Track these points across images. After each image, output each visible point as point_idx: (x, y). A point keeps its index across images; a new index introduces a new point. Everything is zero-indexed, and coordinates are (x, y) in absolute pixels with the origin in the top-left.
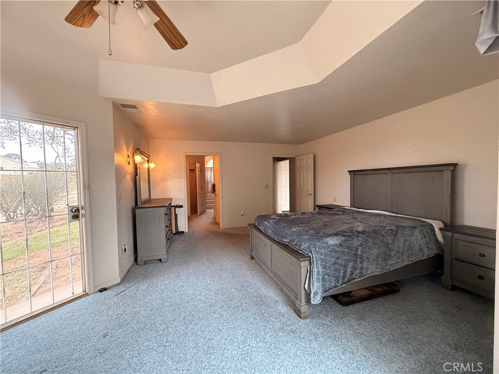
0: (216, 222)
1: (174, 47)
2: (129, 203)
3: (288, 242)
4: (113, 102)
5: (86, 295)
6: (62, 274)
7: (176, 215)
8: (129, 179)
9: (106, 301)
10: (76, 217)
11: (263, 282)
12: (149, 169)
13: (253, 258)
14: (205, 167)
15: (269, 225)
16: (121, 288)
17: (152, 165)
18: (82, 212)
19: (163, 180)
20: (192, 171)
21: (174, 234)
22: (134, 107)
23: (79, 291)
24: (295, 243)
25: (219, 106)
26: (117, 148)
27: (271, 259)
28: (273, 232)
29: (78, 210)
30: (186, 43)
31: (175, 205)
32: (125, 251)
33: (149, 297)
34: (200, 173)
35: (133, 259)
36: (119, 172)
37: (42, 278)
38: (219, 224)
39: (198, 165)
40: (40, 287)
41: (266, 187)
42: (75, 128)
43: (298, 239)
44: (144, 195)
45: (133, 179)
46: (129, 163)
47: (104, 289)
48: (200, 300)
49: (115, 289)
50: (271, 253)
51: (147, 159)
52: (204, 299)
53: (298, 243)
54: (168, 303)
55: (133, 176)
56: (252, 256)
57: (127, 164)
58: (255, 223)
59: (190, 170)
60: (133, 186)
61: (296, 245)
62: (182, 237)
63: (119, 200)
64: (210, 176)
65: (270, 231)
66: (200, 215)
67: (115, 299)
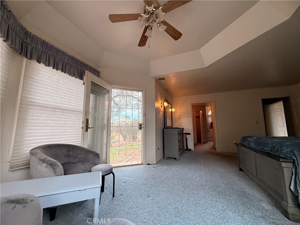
0: (214, 148)
1: (176, 39)
2: (161, 126)
3: (270, 151)
4: (155, 78)
5: (142, 164)
6: (136, 157)
7: (186, 139)
8: (161, 114)
9: (149, 168)
10: (140, 128)
11: (248, 186)
12: (171, 112)
13: (241, 170)
14: (206, 114)
15: (251, 140)
16: (156, 166)
17: (173, 110)
18: (143, 126)
19: (179, 118)
20: (198, 117)
21: (185, 150)
22: (163, 79)
23: (140, 162)
24: (276, 149)
25: (207, 66)
26: (156, 100)
27: (256, 168)
28: (255, 144)
29: (141, 125)
30: (181, 34)
31: (186, 133)
32: (159, 149)
33: (167, 172)
34: (202, 117)
35: (162, 156)
36: (157, 110)
37: (130, 157)
38: (216, 149)
39: (201, 112)
40: (129, 160)
41: (257, 122)
42: (142, 91)
43: (279, 146)
44: (169, 124)
45: (163, 114)
46: (162, 106)
47: (149, 164)
48: (195, 181)
49: (153, 165)
50: (256, 163)
51: (170, 106)
52: (198, 181)
53: (280, 149)
54: (176, 177)
55: (163, 113)
56: (240, 168)
57: (161, 107)
58: (241, 142)
59: (196, 117)
60: (164, 118)
61: (278, 150)
62: (190, 152)
63: (156, 122)
64: (210, 120)
65: (253, 144)
66: (203, 143)
67: (153, 169)
